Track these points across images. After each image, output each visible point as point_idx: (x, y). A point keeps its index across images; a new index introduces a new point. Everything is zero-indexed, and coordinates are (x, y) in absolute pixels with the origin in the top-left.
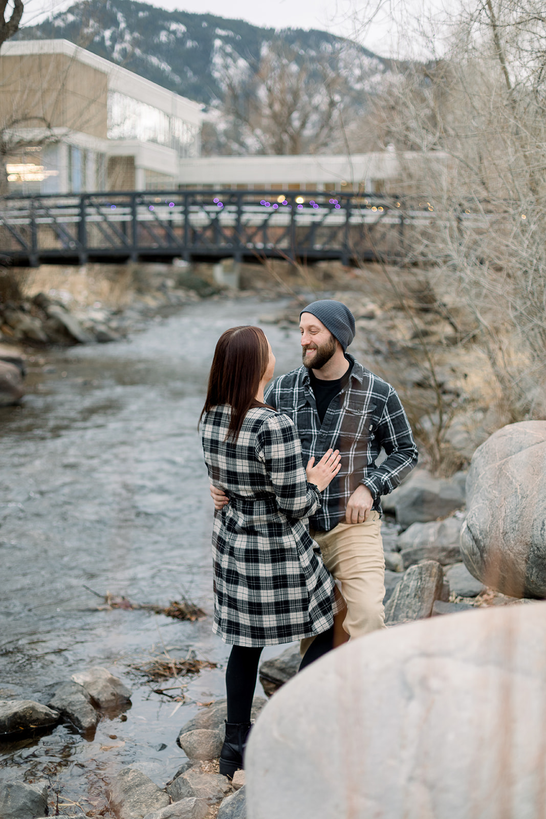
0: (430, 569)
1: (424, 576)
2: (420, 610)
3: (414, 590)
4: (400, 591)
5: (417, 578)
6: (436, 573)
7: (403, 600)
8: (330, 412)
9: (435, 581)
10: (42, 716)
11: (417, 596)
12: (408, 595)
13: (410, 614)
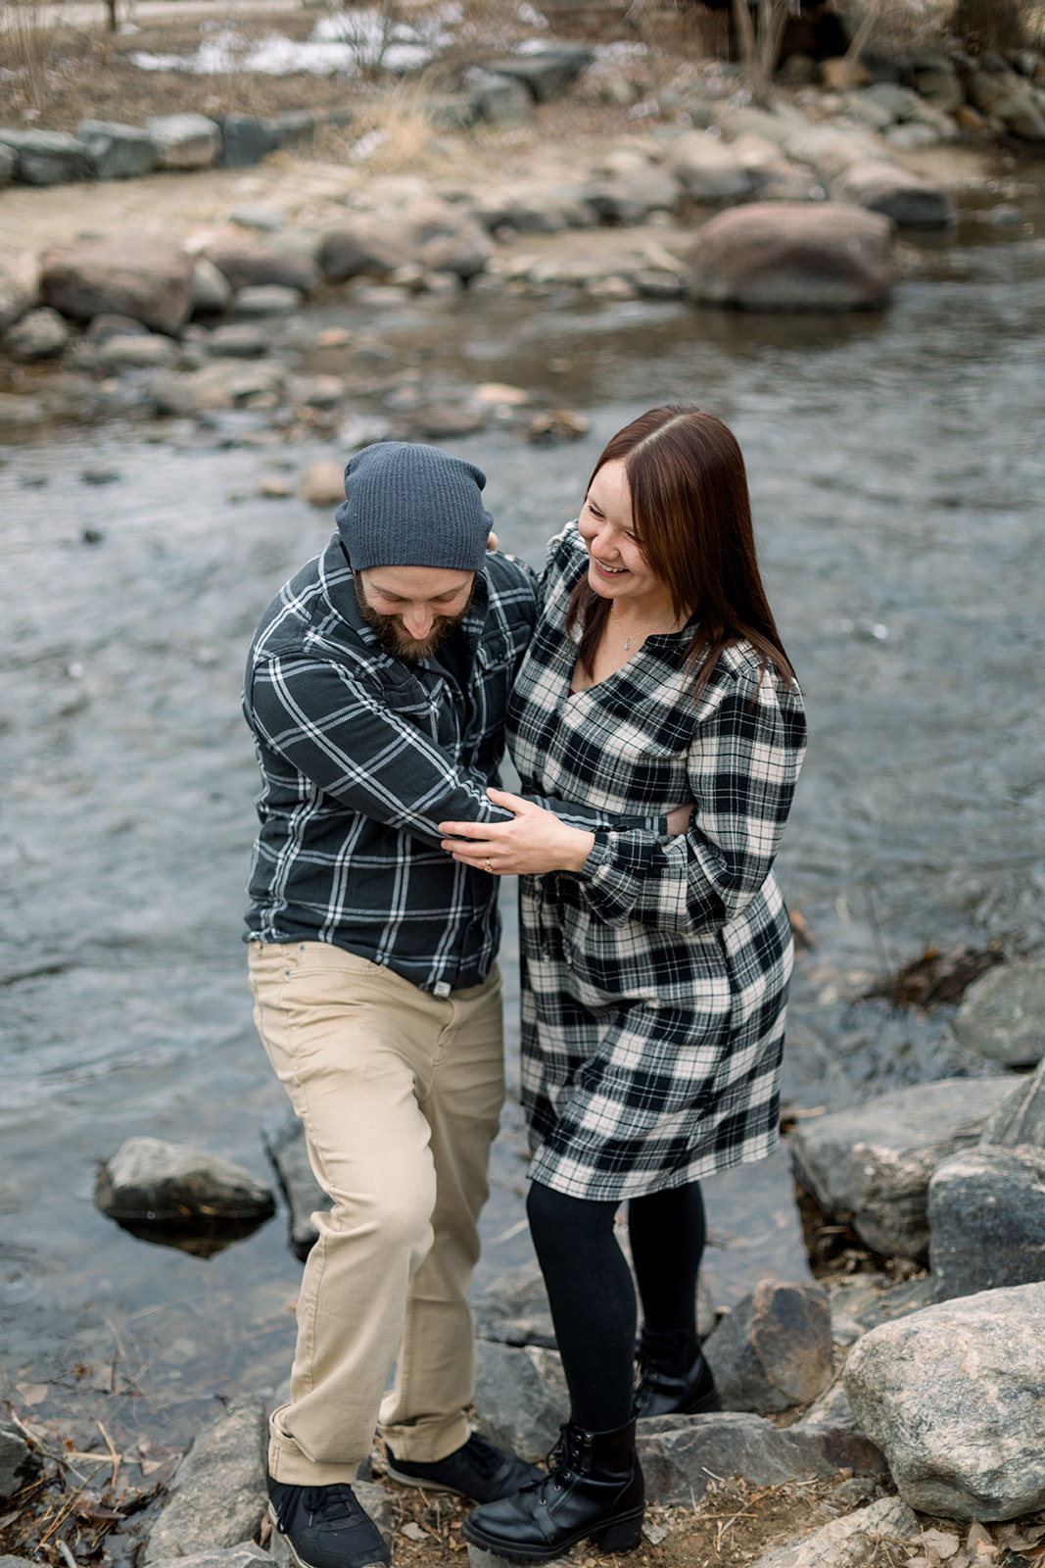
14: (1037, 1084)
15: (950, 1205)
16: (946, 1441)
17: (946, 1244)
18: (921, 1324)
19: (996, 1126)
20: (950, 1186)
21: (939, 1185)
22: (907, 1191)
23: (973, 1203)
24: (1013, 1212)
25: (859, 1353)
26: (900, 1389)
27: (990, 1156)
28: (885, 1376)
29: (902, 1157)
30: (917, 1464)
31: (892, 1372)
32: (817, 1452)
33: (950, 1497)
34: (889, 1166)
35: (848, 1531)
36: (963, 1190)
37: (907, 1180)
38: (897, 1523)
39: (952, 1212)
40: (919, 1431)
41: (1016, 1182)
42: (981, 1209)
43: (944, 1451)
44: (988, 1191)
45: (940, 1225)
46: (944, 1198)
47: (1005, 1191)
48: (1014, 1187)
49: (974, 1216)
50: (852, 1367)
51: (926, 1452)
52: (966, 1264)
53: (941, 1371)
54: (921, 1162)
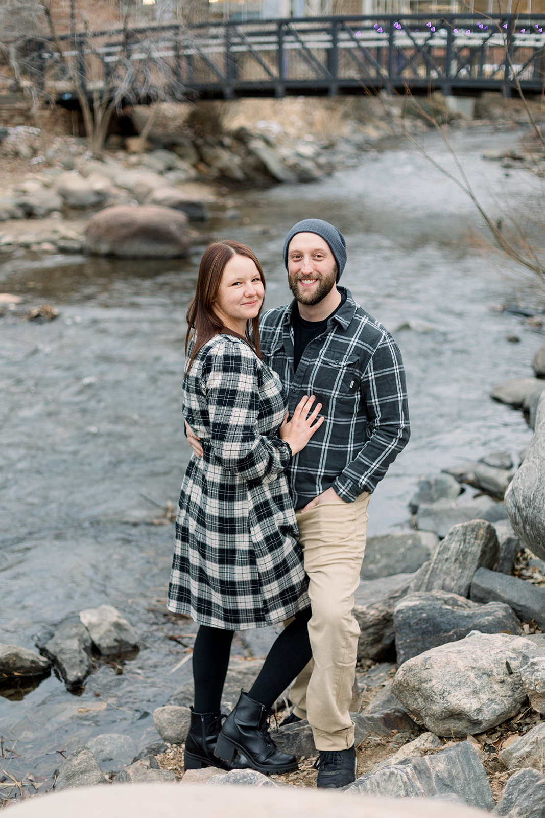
0: (476, 529)
1: (468, 537)
2: (460, 578)
3: (454, 553)
4: (439, 554)
5: (460, 539)
6: (483, 535)
7: (440, 564)
8: (305, 361)
9: (481, 544)
10: (28, 664)
11: (458, 561)
12: (447, 560)
13: (448, 582)
14: (432, 565)
15: (405, 620)
16: (457, 698)
17: (404, 638)
18: (432, 654)
19: (415, 586)
20: (404, 611)
21: (399, 612)
22: (371, 624)
23: (416, 618)
24: (435, 619)
25: (401, 672)
26: (430, 680)
27: (420, 596)
28: (421, 677)
29: (368, 608)
30: (445, 710)
31: (424, 675)
32: (381, 724)
33: (457, 725)
34: (362, 613)
35: (412, 749)
36: (411, 612)
37: (372, 618)
38: (432, 742)
39: (406, 624)
40: (444, 695)
41: (435, 606)
42: (420, 620)
43: (457, 702)
44: (422, 611)
45: (401, 630)
46: (402, 617)
47: (430, 610)
48: (434, 608)
49: (417, 624)
50: (400, 679)
51: (449, 704)
52: (414, 646)
53: (448, 670)
54: (377, 609)
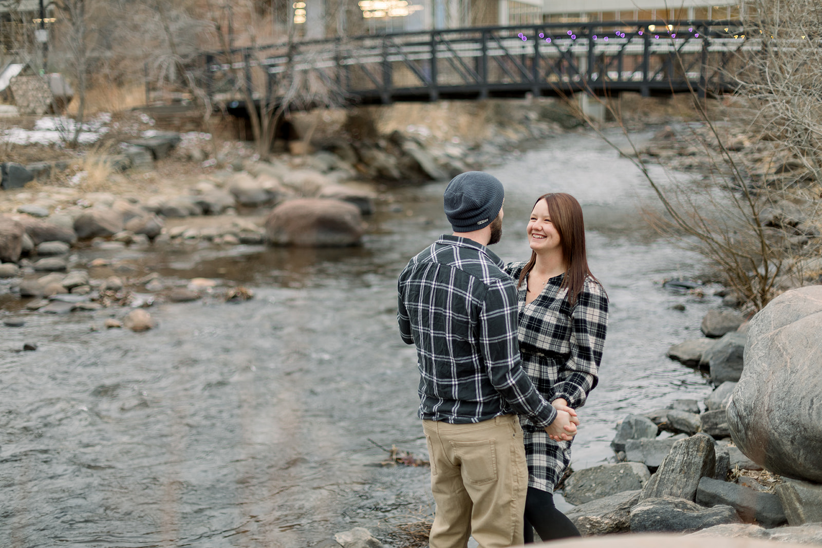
0: (697, 443)
1: (691, 450)
2: (686, 485)
3: (679, 464)
4: (665, 465)
5: (683, 451)
6: (704, 447)
7: (667, 475)
9: (703, 456)
11: (682, 472)
12: (673, 470)
13: (674, 491)
19: (645, 496)
20: (640, 515)
21: (634, 516)
22: (606, 532)
23: (652, 519)
29: (602, 518)
34: (597, 522)
36: (646, 516)
37: (606, 526)
39: (642, 526)
42: (654, 522)
44: (656, 514)
46: (638, 520)
47: (663, 513)
48: (666, 511)
49: (652, 526)
54: (610, 519)
